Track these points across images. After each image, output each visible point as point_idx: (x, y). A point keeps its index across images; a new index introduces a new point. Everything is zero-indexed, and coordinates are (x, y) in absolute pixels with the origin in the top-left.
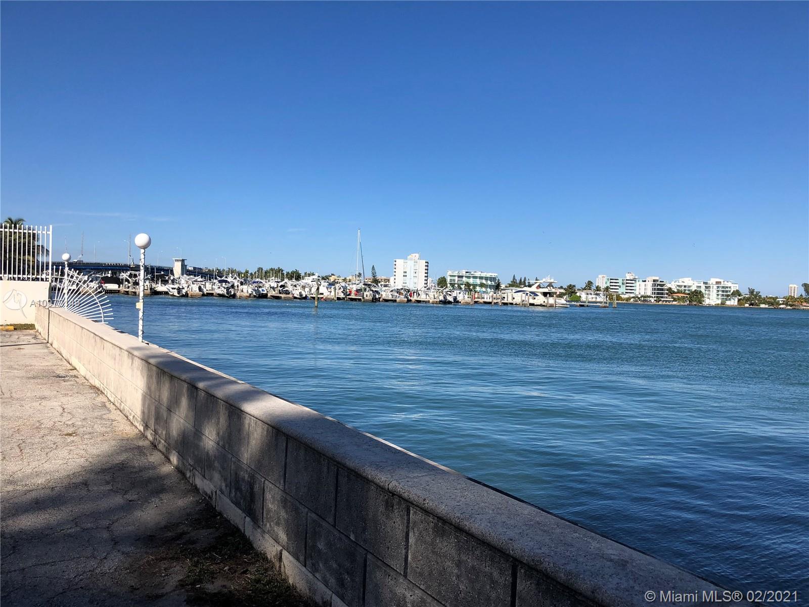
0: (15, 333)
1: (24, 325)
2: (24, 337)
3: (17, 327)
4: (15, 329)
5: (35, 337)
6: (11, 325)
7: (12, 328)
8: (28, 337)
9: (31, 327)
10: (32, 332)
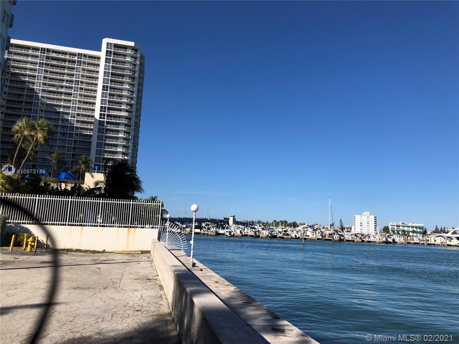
0: (141, 255)
1: (146, 251)
2: (144, 257)
3: (143, 252)
4: (142, 253)
5: (149, 258)
6: (140, 251)
7: (140, 252)
8: (145, 258)
9: (149, 252)
10: (148, 255)
